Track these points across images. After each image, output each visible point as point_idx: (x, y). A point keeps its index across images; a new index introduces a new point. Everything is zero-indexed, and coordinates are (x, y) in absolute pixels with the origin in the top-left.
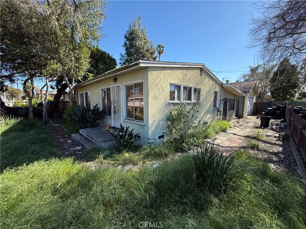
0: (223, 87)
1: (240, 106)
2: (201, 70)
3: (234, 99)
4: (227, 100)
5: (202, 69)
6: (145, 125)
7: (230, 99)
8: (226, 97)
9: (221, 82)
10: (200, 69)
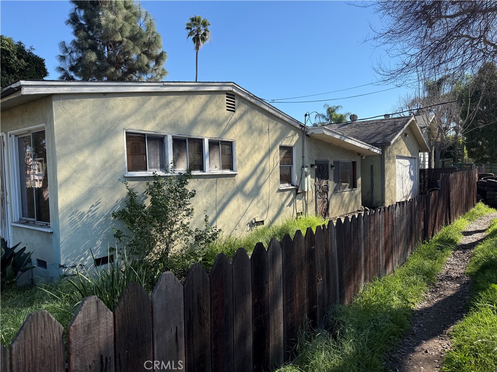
0: (308, 135)
1: (377, 180)
2: (231, 95)
3: (354, 163)
4: (327, 165)
5: (234, 95)
6: (52, 233)
7: (337, 163)
8: (323, 158)
9: (298, 122)
10: (227, 94)
